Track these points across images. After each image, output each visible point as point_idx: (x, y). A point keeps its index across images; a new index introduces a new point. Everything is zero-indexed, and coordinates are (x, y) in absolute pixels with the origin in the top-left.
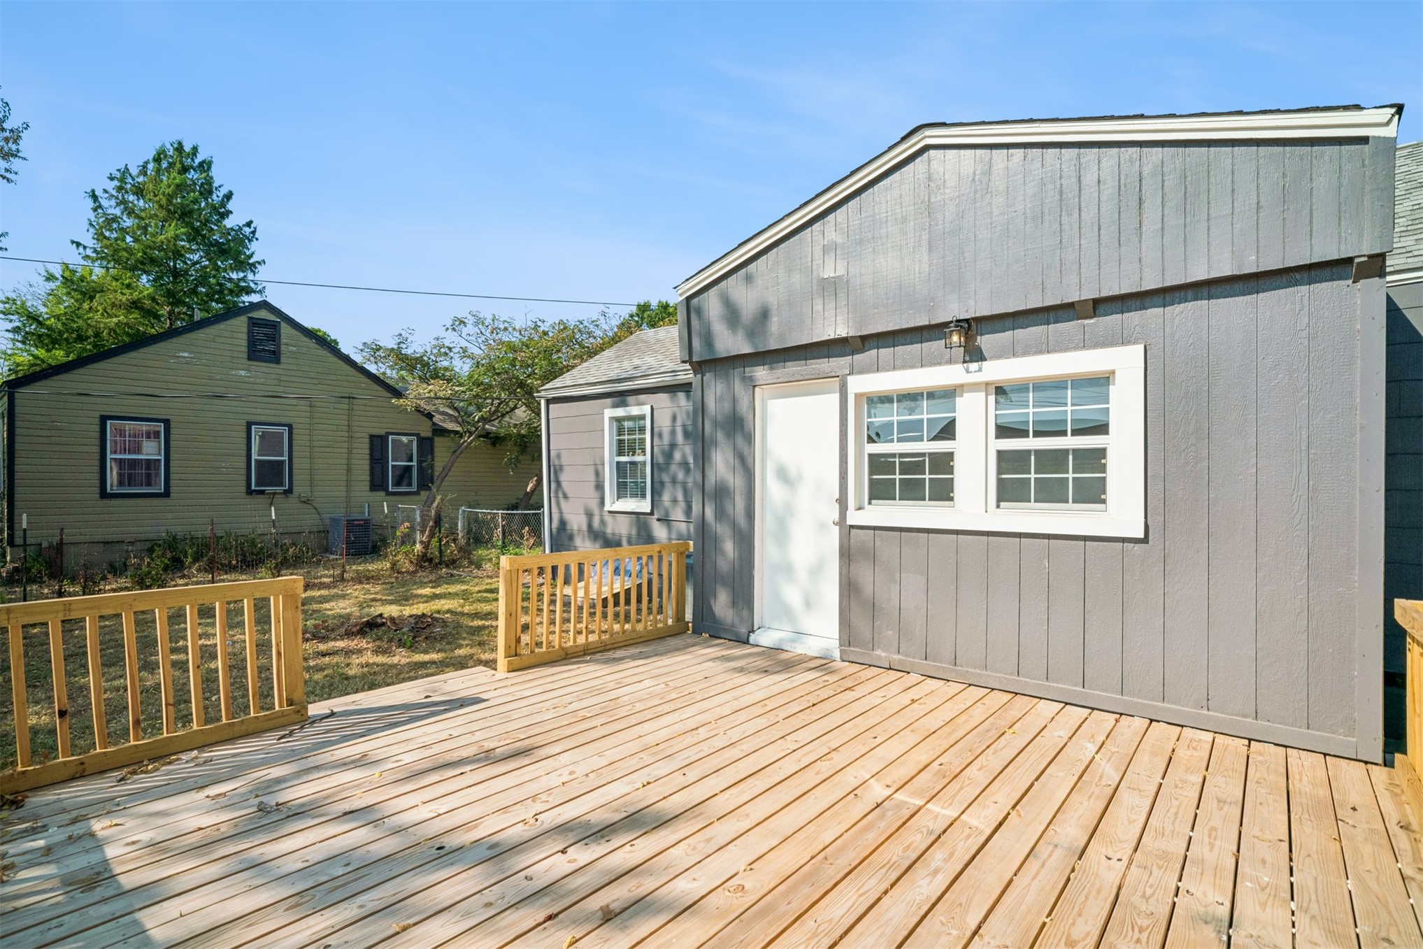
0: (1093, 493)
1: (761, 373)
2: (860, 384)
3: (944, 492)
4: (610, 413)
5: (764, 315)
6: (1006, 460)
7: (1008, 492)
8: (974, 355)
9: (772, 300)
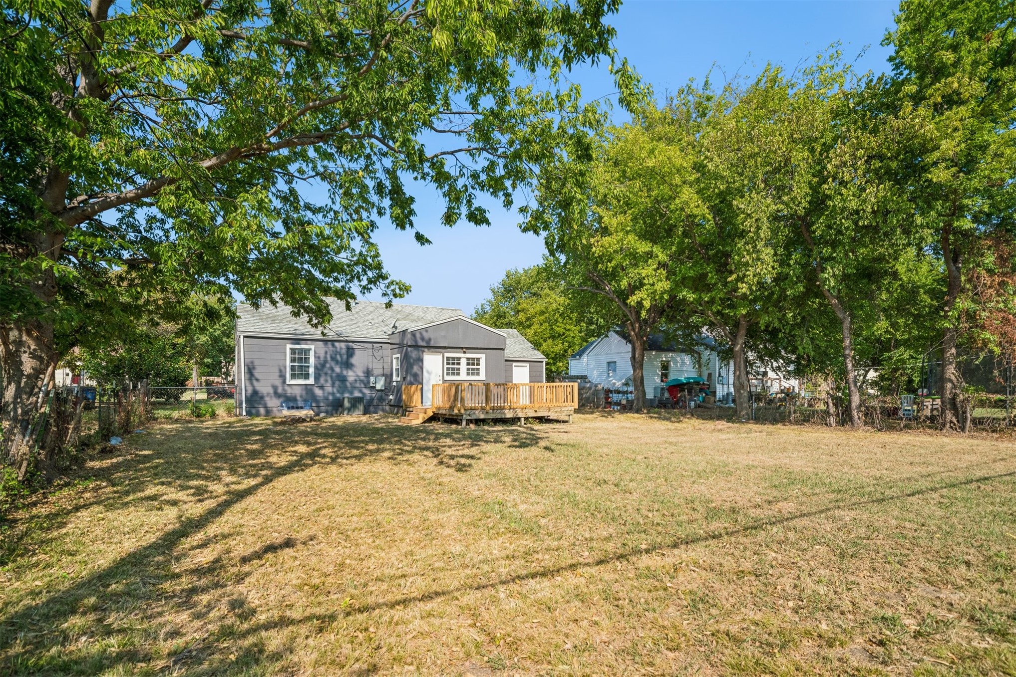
0: (478, 374)
1: (426, 350)
2: (447, 355)
3: (458, 374)
4: (289, 346)
5: (430, 340)
6: (468, 369)
7: (468, 374)
8: (464, 352)
9: (432, 337)
